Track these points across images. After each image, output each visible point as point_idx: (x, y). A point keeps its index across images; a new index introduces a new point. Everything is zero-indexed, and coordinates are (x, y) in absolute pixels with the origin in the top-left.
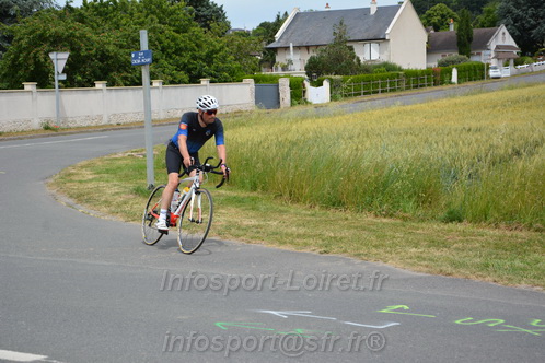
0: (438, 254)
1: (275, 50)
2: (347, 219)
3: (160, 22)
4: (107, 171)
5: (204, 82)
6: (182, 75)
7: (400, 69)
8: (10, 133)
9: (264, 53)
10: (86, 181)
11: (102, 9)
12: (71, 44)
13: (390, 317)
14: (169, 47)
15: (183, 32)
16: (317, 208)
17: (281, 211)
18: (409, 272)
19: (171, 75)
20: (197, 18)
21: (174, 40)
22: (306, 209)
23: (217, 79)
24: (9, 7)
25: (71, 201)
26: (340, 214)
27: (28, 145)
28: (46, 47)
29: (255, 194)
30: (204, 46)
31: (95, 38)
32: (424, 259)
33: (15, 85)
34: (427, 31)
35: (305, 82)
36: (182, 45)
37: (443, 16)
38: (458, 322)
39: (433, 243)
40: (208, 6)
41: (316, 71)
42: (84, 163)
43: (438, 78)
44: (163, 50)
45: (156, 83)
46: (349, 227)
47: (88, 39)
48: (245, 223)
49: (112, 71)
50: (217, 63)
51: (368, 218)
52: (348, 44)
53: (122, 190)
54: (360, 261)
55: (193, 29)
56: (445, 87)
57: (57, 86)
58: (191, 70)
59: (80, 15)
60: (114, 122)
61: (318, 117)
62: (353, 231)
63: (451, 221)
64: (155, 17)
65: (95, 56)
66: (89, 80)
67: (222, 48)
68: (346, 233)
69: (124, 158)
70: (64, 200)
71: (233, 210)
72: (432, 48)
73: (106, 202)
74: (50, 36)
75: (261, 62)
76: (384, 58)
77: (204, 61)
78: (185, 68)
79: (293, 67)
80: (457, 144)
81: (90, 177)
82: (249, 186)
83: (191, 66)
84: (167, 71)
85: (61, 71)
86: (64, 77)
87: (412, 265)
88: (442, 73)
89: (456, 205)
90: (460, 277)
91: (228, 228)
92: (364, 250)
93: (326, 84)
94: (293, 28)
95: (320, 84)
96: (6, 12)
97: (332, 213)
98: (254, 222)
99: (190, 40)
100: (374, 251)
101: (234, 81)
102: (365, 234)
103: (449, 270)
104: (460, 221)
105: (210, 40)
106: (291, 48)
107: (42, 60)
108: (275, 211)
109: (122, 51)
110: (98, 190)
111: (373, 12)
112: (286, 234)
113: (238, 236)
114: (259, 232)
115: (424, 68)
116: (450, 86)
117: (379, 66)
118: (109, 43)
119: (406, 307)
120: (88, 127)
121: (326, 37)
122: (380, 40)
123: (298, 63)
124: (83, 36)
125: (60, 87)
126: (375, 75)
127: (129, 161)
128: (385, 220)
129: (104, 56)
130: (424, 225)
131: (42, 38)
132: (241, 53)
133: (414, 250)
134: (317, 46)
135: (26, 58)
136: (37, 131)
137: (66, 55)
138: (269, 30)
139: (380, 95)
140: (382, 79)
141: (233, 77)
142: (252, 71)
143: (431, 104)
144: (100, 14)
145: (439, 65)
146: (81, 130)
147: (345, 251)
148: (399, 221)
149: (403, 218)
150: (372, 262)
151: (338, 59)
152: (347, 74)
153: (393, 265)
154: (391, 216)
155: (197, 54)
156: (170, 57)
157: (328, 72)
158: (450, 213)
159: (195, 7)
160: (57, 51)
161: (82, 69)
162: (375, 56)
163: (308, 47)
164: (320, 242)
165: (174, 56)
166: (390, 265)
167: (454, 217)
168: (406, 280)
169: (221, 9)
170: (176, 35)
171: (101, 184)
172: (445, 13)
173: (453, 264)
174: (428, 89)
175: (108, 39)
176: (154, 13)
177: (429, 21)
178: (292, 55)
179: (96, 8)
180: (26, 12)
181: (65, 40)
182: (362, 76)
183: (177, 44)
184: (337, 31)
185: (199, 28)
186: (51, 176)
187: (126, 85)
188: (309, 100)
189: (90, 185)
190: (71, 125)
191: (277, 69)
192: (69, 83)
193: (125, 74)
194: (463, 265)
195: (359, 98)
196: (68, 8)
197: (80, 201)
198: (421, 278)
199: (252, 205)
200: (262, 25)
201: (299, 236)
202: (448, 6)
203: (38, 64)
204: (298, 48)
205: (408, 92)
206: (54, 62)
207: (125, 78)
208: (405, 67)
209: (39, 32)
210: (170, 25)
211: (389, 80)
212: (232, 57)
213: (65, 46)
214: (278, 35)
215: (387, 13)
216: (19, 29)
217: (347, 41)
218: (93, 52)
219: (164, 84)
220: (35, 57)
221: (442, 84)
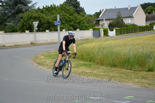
0: (144, 81)
1: (99, 20)
2: (117, 70)
3: (65, 13)
4: (48, 56)
5: (78, 30)
6: (71, 28)
7: (137, 26)
8: (21, 45)
9: (96, 21)
10: (42, 59)
11: (48, 9)
12: (39, 19)
13: (127, 100)
14: (68, 20)
15: (72, 15)
16: (109, 67)
17: (98, 68)
18: (135, 86)
19: (68, 28)
20: (76, 11)
21: (69, 18)
22: (105, 68)
23: (82, 29)
24: (22, 9)
25: (37, 65)
26: (115, 69)
27: (26, 48)
28: (32, 20)
29: (91, 63)
30: (78, 19)
31: (46, 17)
32: (140, 83)
33: (23, 31)
34: (146, 14)
35: (108, 30)
36: (71, 19)
37: (151, 10)
38: (148, 101)
39: (143, 78)
40: (79, 8)
41: (111, 27)
42: (42, 54)
43: (149, 28)
44: (66, 21)
45: (64, 30)
46: (118, 73)
47: (44, 18)
48: (87, 71)
49: (51, 27)
50: (82, 24)
51: (124, 70)
52: (121, 19)
53: (52, 61)
54: (120, 83)
55: (75, 14)
56: (151, 31)
57: (35, 31)
58: (74, 26)
59: (42, 11)
60: (51, 42)
61: (111, 40)
62: (119, 74)
63: (149, 71)
64: (63, 11)
65: (46, 22)
66: (44, 30)
67: (83, 20)
68: (117, 75)
69: (53, 52)
70: (35, 64)
71: (84, 68)
72: (147, 20)
73: (47, 65)
74: (33, 17)
75: (95, 24)
76: (132, 23)
77: (78, 24)
78: (72, 26)
79: (104, 25)
80: (152, 48)
81: (43, 58)
82: (89, 60)
83: (74, 25)
84: (67, 27)
85: (36, 27)
86: (37, 29)
87: (136, 84)
88: (150, 27)
89: (151, 67)
90: (150, 88)
91: (82, 73)
92: (122, 80)
93: (114, 30)
94: (105, 14)
95: (112, 30)
96: (21, 10)
97: (113, 69)
98: (90, 71)
99: (74, 18)
100: (125, 80)
101: (87, 29)
102: (123, 75)
103: (147, 86)
104: (152, 71)
105: (80, 18)
106: (104, 20)
107: (31, 24)
108: (96, 68)
109: (54, 21)
110: (45, 61)
111: (129, 9)
112: (99, 75)
113: (84, 75)
114: (91, 74)
115: (145, 25)
116: (153, 31)
117: (131, 25)
118: (50, 19)
119: (133, 97)
120: (44, 43)
121: (115, 16)
122: (131, 17)
123: (106, 24)
124: (43, 17)
125: (36, 32)
126: (129, 28)
127: (55, 53)
128: (129, 71)
129: (48, 23)
130: (141, 72)
131: (31, 18)
132: (89, 21)
133: (137, 80)
134: (112, 19)
135: (26, 24)
136: (29, 44)
137: (37, 23)
138: (98, 14)
139: (131, 34)
140: (132, 29)
141: (87, 28)
142: (92, 27)
143: (146, 36)
144: (48, 10)
145: (150, 24)
146: (42, 44)
147: (116, 80)
148: (133, 71)
149: (135, 70)
150: (124, 83)
151: (118, 23)
152: (121, 27)
153: (130, 84)
154: (131, 70)
155: (76, 22)
156: (68, 23)
157: (115, 27)
158: (149, 69)
159: (76, 8)
160: (35, 21)
161: (42, 26)
162: (129, 22)
163: (109, 20)
164: (109, 77)
165: (69, 22)
166: (129, 84)
167: (150, 70)
168: (134, 89)
169: (83, 8)
170: (70, 16)
171: (46, 60)
172: (152, 9)
173: (149, 84)
174: (146, 32)
175: (50, 18)
176: (63, 10)
177: (147, 11)
178: (104, 22)
179: (47, 9)
180: (27, 10)
181: (38, 18)
182: (125, 28)
183: (70, 19)
184: (118, 15)
185: (76, 14)
186: (32, 58)
187: (55, 31)
188: (109, 35)
189: (42, 60)
190: (39, 43)
191: (100, 26)
192: (38, 31)
193: (54, 28)
194: (152, 84)
195: (124, 34)
196: (39, 9)
197: (40, 65)
198: (138, 88)
199: (90, 66)
200: (96, 13)
201: (102, 75)
202: (153, 6)
203: (29, 25)
204: (106, 20)
205: (140, 33)
206: (34, 24)
207: (55, 29)
208: (139, 25)
209: (30, 16)
210: (68, 13)
211: (134, 29)
212: (86, 22)
213: (37, 20)
214: (100, 16)
215: (133, 9)
216: (25, 15)
217: (121, 18)
218: (46, 21)
219: (66, 30)
220: (29, 23)
221: (150, 30)
